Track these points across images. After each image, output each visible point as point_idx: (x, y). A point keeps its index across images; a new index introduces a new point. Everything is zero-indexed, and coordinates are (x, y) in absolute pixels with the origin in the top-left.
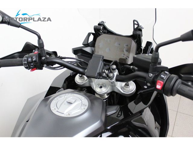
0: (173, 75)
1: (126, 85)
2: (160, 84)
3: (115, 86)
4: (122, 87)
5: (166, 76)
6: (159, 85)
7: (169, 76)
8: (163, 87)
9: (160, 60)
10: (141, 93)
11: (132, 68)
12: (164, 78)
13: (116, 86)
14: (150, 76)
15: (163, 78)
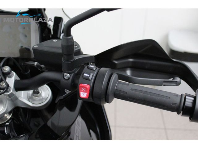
0: (103, 69)
1: (34, 93)
2: (85, 90)
3: (16, 98)
4: (29, 98)
5: (92, 74)
6: (83, 91)
7: (96, 72)
8: (91, 93)
9: (78, 46)
10: (60, 100)
11: (37, 65)
12: (90, 78)
13: (20, 99)
14: (66, 78)
15: (87, 79)
